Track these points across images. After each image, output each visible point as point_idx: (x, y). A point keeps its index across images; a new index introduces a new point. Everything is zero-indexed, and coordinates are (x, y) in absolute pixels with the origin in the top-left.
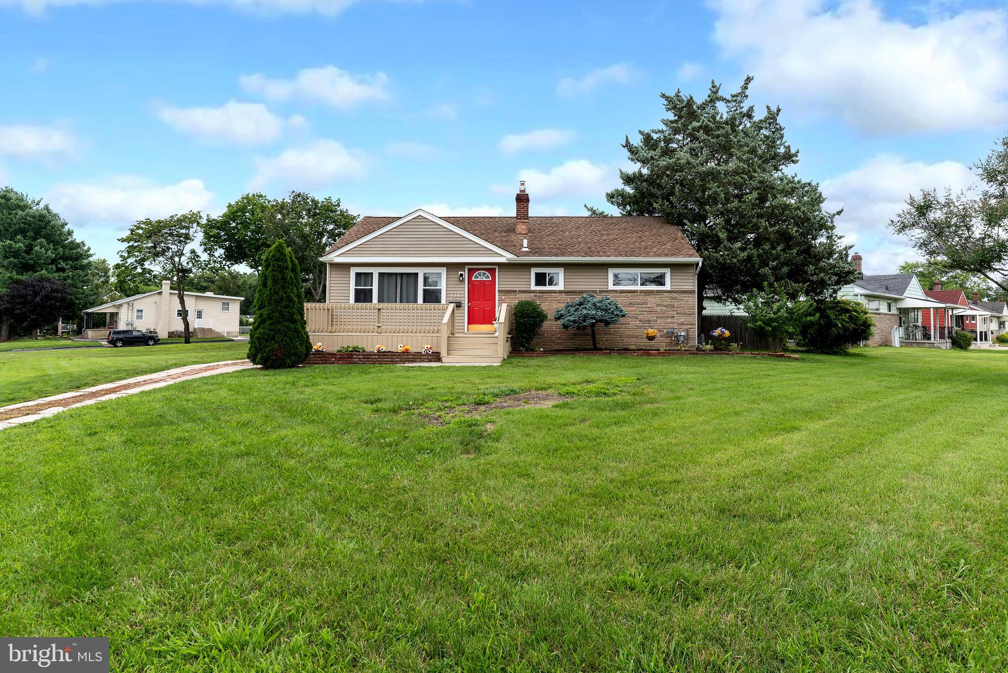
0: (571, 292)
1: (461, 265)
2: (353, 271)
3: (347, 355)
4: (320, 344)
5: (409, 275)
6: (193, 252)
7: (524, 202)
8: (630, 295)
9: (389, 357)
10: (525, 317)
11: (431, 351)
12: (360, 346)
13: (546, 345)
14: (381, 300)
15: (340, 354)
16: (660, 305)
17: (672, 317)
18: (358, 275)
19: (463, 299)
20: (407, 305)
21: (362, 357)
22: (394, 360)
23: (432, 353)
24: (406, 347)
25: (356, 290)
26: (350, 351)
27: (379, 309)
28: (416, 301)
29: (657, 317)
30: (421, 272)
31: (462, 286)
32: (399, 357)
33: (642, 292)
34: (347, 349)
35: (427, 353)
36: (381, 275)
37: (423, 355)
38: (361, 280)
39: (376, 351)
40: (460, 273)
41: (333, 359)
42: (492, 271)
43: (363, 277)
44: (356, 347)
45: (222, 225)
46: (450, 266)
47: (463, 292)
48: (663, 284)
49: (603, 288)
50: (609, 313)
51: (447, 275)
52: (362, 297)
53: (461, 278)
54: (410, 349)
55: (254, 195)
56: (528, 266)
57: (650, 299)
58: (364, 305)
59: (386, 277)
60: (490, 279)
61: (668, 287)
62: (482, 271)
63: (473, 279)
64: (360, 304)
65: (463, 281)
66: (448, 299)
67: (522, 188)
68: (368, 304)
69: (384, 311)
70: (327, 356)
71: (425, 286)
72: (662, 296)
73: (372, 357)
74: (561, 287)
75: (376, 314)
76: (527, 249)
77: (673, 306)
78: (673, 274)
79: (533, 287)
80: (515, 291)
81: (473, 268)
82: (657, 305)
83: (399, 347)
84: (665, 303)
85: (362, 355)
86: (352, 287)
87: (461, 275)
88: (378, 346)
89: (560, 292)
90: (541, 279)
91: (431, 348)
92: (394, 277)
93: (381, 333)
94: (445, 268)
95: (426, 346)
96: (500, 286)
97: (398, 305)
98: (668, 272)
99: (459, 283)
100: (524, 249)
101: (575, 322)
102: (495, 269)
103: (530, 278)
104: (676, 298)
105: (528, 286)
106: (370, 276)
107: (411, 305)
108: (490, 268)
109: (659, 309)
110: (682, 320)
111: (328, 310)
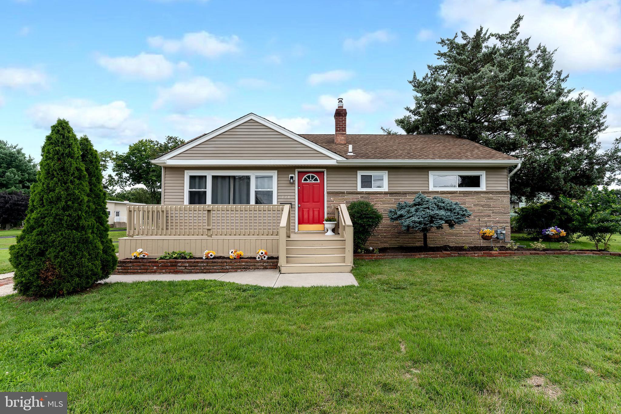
0: (396, 193)
1: (291, 168)
2: (187, 174)
3: (171, 262)
4: (141, 250)
5: (241, 178)
6: (110, 176)
7: (342, 116)
8: (449, 195)
9: (218, 264)
10: (363, 218)
11: (266, 257)
12: (187, 252)
13: (373, 243)
14: (214, 201)
15: (162, 262)
16: (477, 205)
17: (489, 216)
18: (192, 178)
19: (293, 200)
20: (239, 206)
21: (187, 265)
22: (225, 268)
23: (268, 258)
24: (238, 252)
25: (190, 192)
26: (175, 258)
27: (209, 211)
28: (248, 202)
29: (474, 216)
30: (253, 174)
31: (293, 188)
32: (231, 264)
33: (461, 192)
34: (172, 256)
35: (262, 259)
36: (214, 178)
37: (258, 262)
38: (195, 183)
39: (204, 258)
40: (290, 175)
41: (155, 268)
42: (321, 174)
43: (197, 180)
44: (183, 253)
45: (126, 159)
46: (281, 169)
47: (293, 194)
48: (478, 185)
49: (424, 189)
50: (455, 213)
51: (278, 178)
52: (197, 199)
53: (292, 181)
54: (242, 254)
55: (146, 141)
56: (355, 169)
57: (468, 199)
58: (197, 206)
59: (219, 180)
60: (319, 182)
61: (483, 187)
62: (311, 174)
63: (303, 182)
64: (193, 206)
65: (293, 183)
66: (279, 200)
67: (341, 104)
68: (202, 206)
69: (214, 212)
70: (148, 264)
71: (257, 188)
72: (479, 196)
73: (199, 264)
74: (385, 189)
75: (206, 215)
76: (352, 154)
77: (489, 206)
78: (488, 176)
79: (360, 189)
80: (343, 193)
81: (303, 171)
82: (474, 205)
83: (230, 253)
84: (482, 203)
85: (188, 262)
86: (187, 189)
87: (292, 178)
88: (206, 252)
89: (386, 193)
90: (367, 181)
91: (266, 253)
92: (227, 180)
93: (211, 236)
94: (276, 171)
95: (261, 251)
96: (329, 188)
97: (231, 206)
98: (483, 175)
99: (290, 185)
100: (349, 154)
101: (420, 223)
102: (323, 172)
103: (357, 181)
104: (492, 199)
105: (355, 188)
106: (204, 179)
107: (243, 206)
108: (319, 170)
109: (476, 208)
110: (497, 219)
111: (163, 211)
